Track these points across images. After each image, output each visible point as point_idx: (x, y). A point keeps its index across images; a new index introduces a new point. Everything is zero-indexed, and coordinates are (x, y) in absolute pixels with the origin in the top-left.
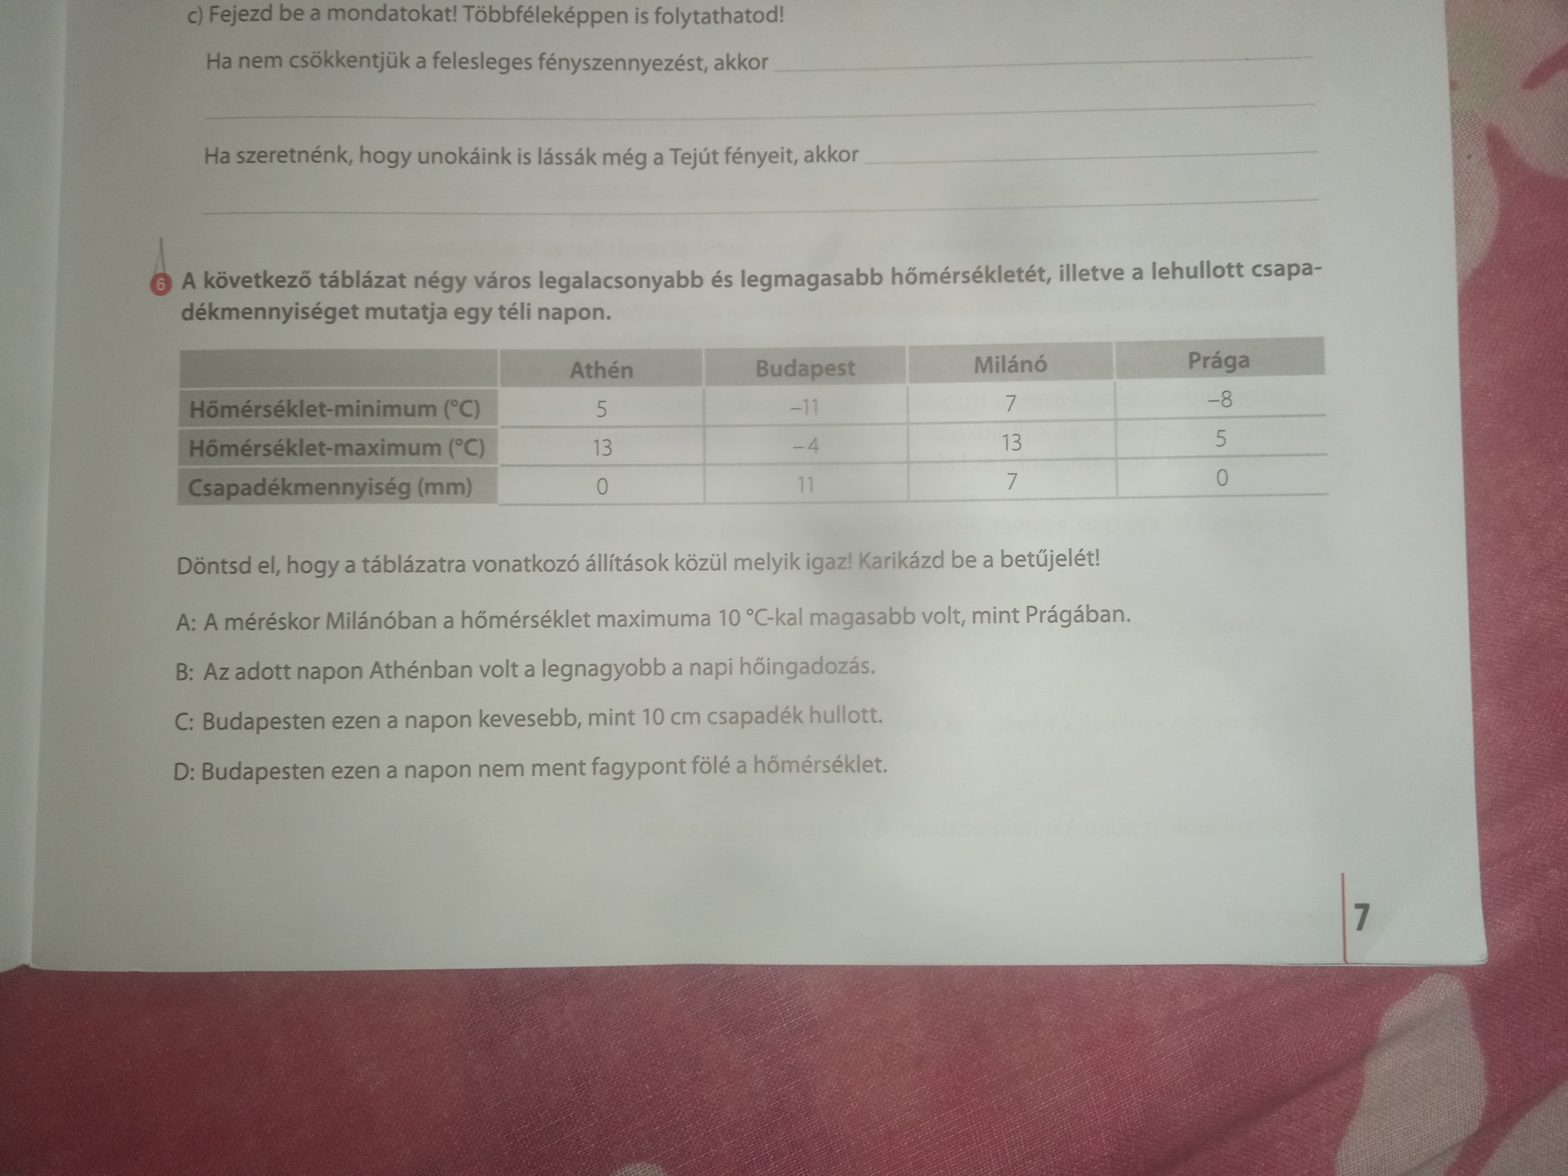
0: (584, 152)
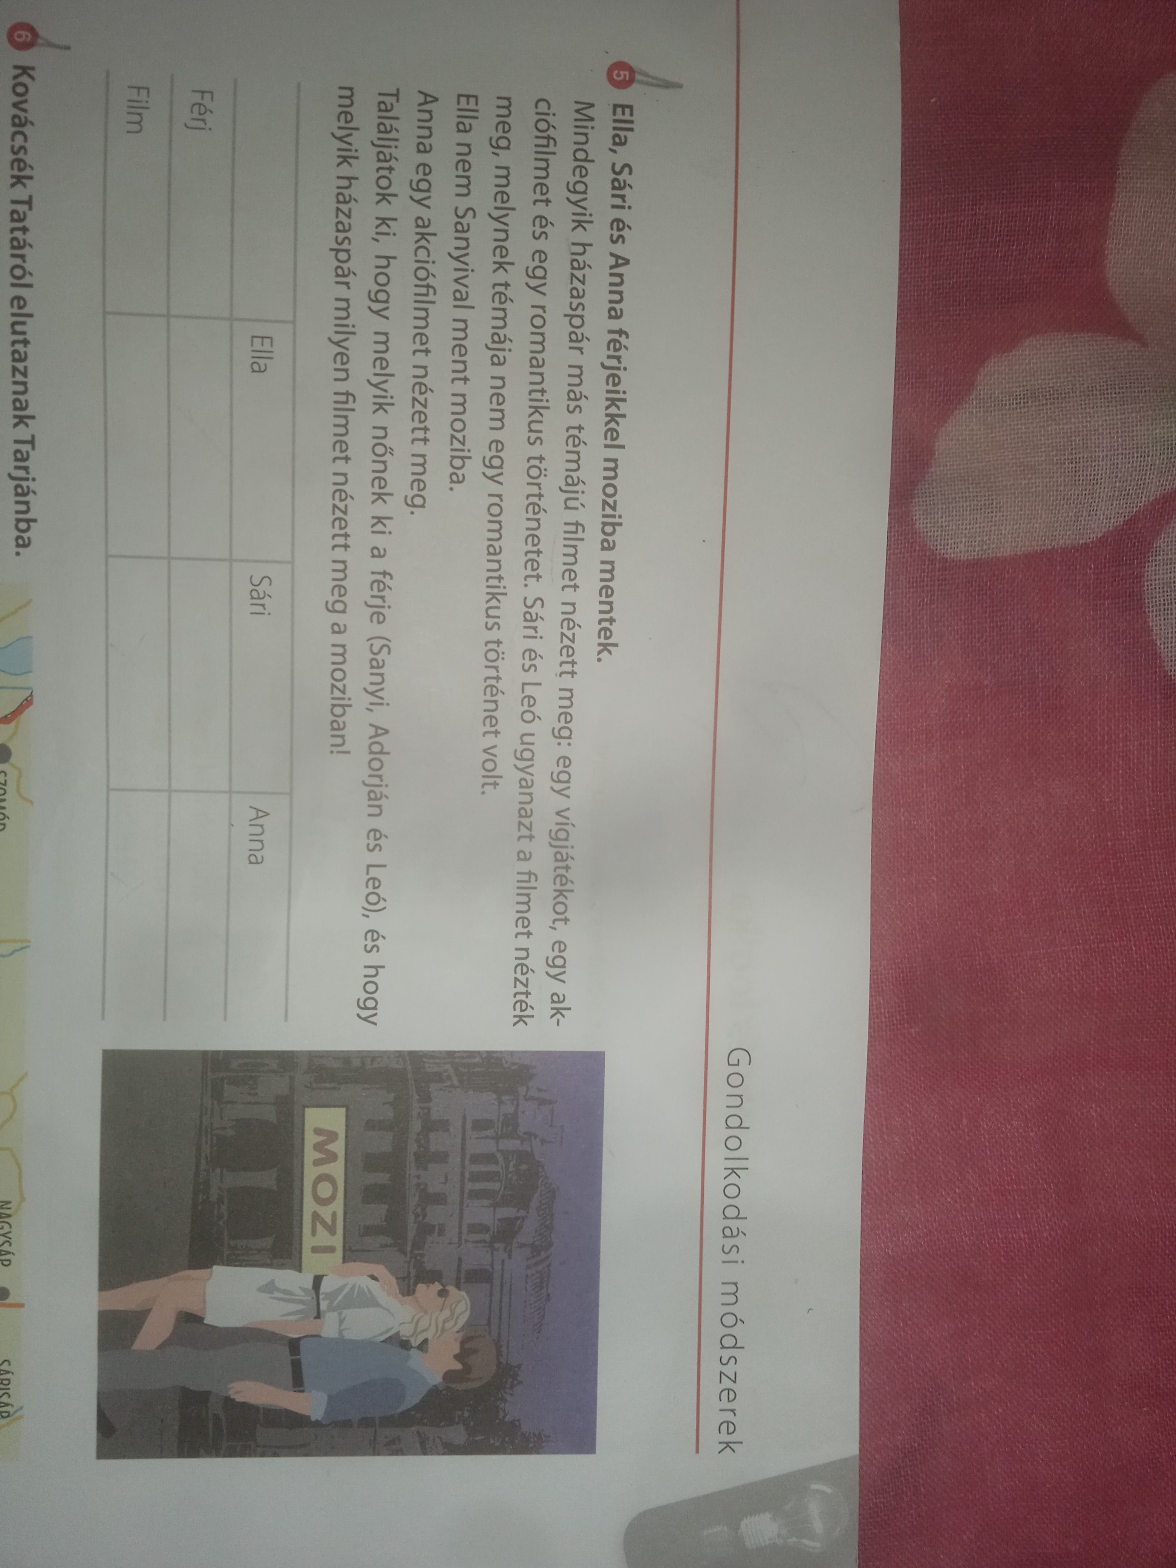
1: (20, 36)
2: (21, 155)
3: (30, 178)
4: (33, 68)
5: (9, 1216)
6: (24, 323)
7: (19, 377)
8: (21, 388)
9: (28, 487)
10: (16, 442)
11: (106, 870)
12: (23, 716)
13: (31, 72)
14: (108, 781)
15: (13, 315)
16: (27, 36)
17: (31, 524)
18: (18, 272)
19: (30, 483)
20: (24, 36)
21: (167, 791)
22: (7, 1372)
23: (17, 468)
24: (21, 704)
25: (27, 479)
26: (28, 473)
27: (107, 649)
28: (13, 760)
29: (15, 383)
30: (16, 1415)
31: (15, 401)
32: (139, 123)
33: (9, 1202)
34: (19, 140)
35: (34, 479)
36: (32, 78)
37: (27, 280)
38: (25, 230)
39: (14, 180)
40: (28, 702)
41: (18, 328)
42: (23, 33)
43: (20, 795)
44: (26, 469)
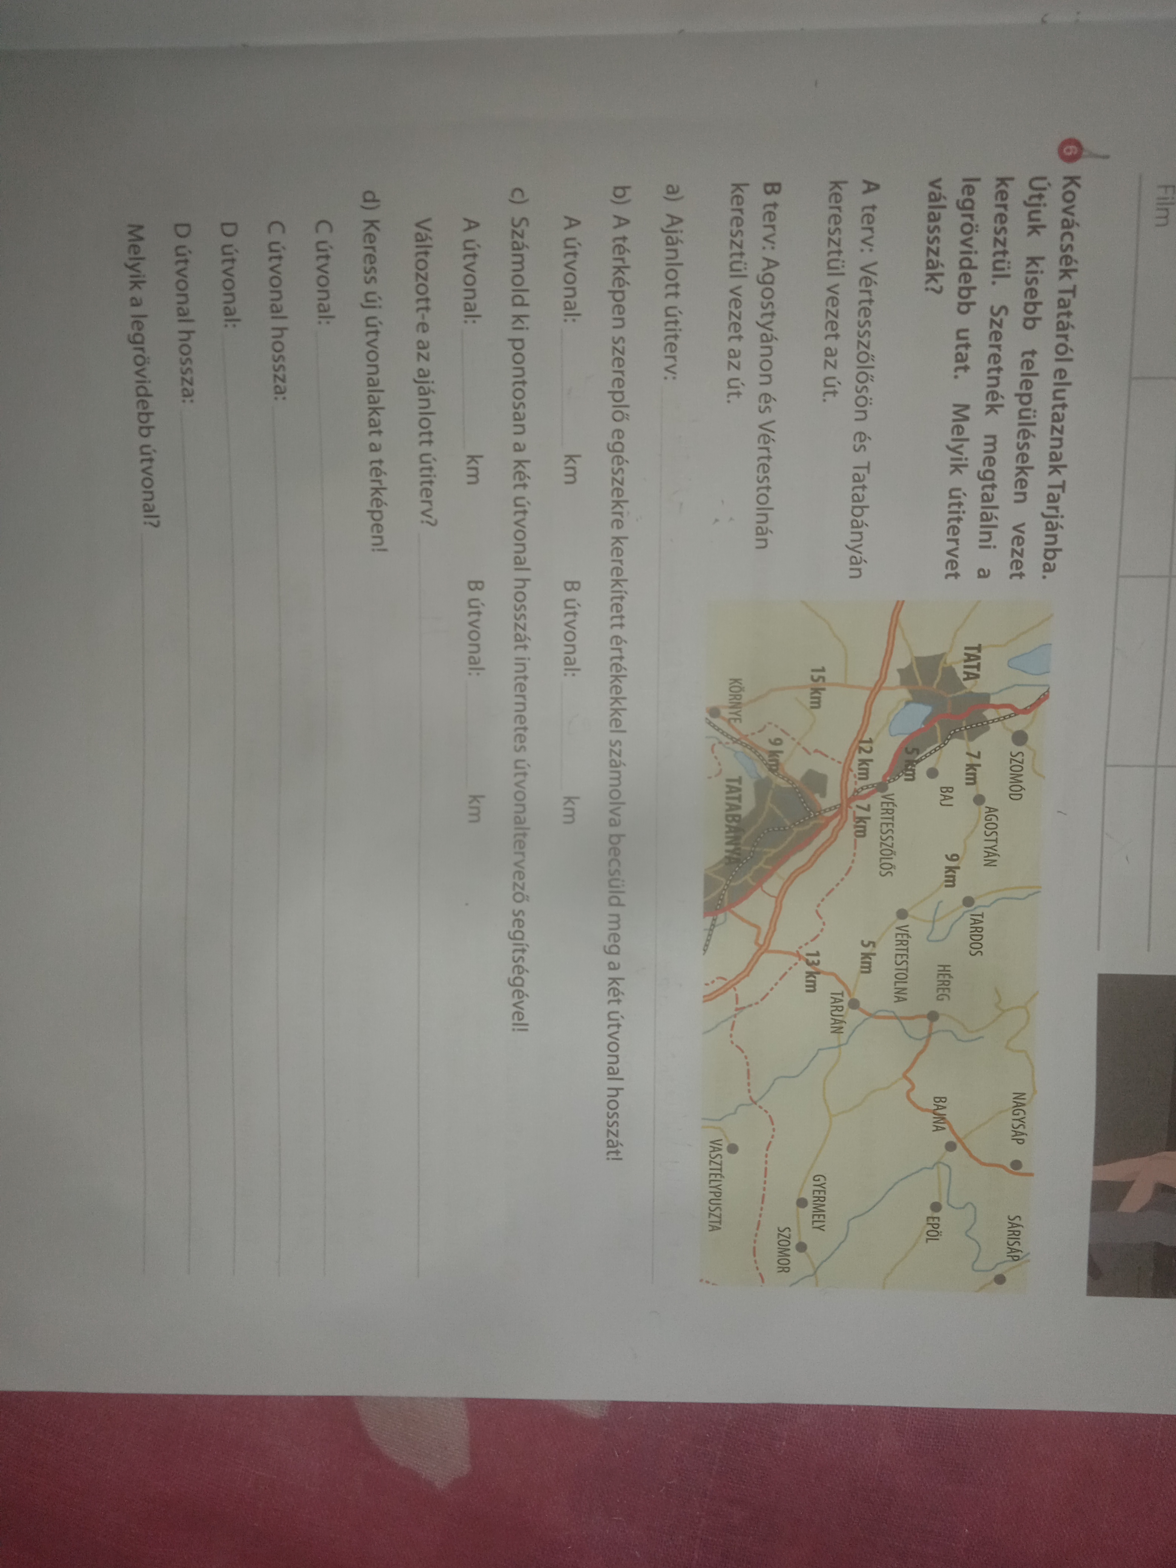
1: (1068, 150)
2: (1068, 252)
3: (1075, 270)
4: (1079, 178)
5: (1023, 1105)
6: (1063, 390)
7: (1056, 434)
8: (1057, 443)
9: (1057, 523)
10: (1050, 487)
11: (1103, 831)
12: (1040, 709)
13: (1078, 181)
14: (1106, 760)
15: (1056, 384)
16: (1074, 150)
17: (1057, 553)
18: (1062, 349)
19: (1059, 520)
20: (1072, 149)
21: (1153, 766)
22: (1018, 1225)
23: (1049, 508)
24: (1039, 699)
25: (1056, 517)
26: (1057, 511)
27: (1113, 652)
28: (1029, 743)
29: (1053, 439)
30: (1025, 1259)
31: (1051, 454)
32: (1166, 217)
33: (1024, 1094)
34: (1067, 239)
35: (1062, 517)
36: (1078, 186)
37: (1069, 355)
38: (1069, 314)
39: (1062, 274)
40: (1044, 697)
41: (1058, 395)
42: (1071, 147)
43: (1035, 772)
44: (1056, 508)
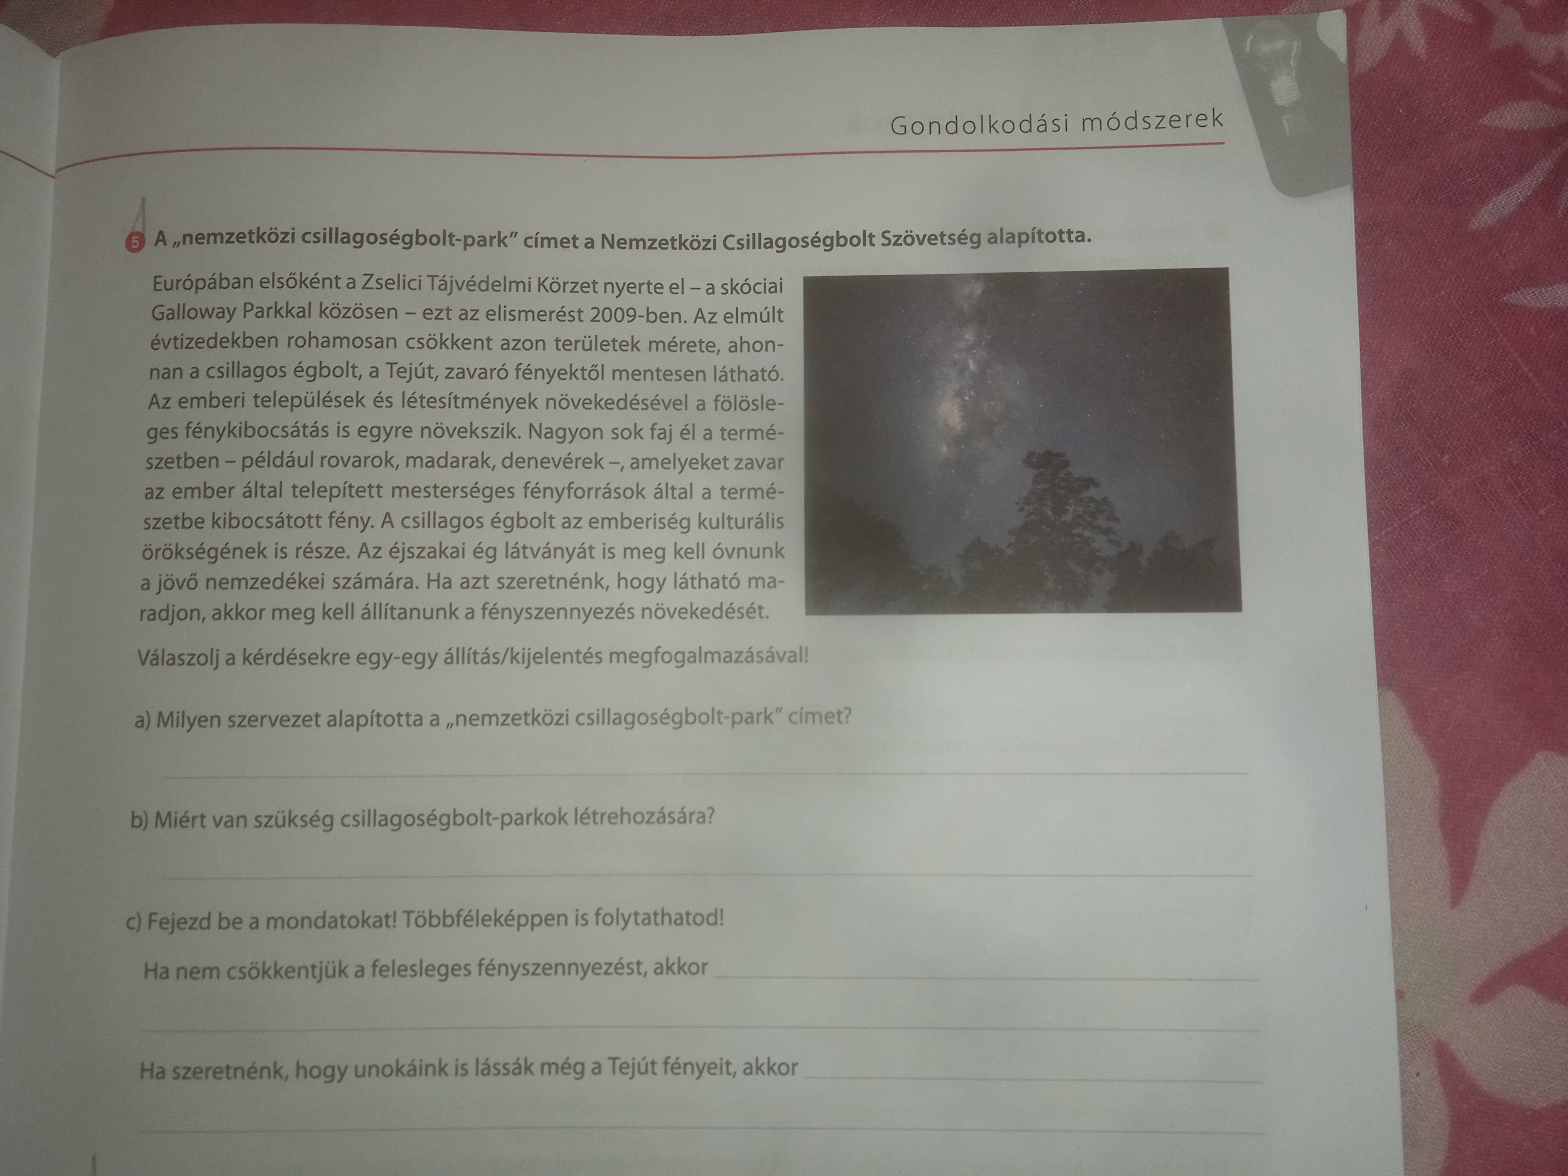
0: (522, 1062)
